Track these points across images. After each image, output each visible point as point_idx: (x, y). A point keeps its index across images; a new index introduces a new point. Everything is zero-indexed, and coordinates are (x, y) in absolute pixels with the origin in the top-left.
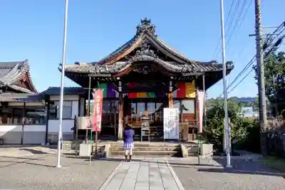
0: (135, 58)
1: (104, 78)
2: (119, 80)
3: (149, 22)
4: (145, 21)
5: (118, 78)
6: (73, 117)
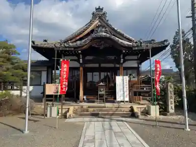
0: (93, 35)
1: (68, 51)
2: (80, 54)
3: (102, 9)
4: (99, 8)
5: (80, 52)
6: (42, 84)
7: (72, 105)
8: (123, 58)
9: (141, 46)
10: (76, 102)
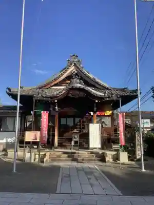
1: (45, 100)
3: (77, 56)
4: (74, 55)
5: (56, 101)
7: (48, 152)
8: (96, 107)
9: (112, 96)
10: (51, 149)
